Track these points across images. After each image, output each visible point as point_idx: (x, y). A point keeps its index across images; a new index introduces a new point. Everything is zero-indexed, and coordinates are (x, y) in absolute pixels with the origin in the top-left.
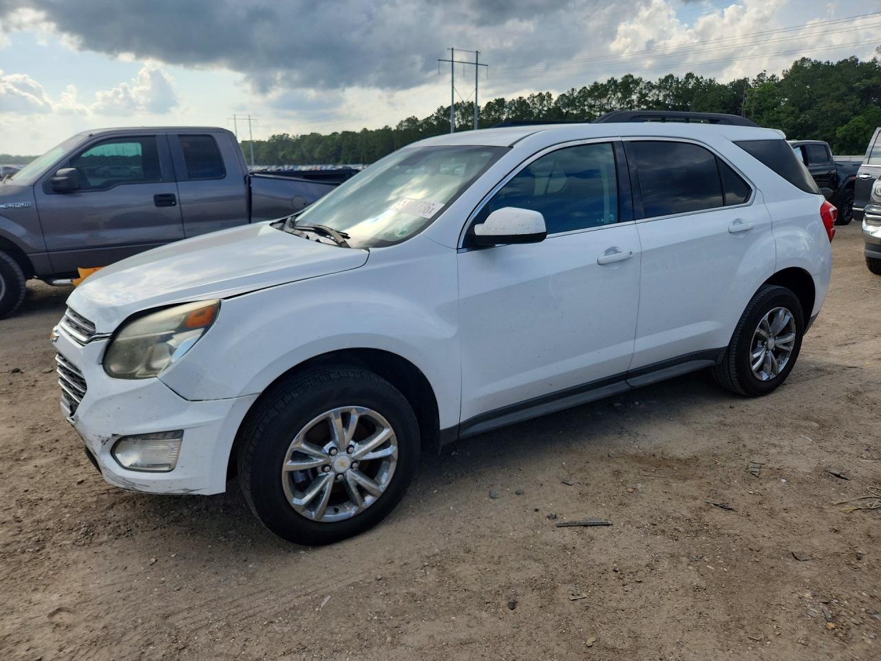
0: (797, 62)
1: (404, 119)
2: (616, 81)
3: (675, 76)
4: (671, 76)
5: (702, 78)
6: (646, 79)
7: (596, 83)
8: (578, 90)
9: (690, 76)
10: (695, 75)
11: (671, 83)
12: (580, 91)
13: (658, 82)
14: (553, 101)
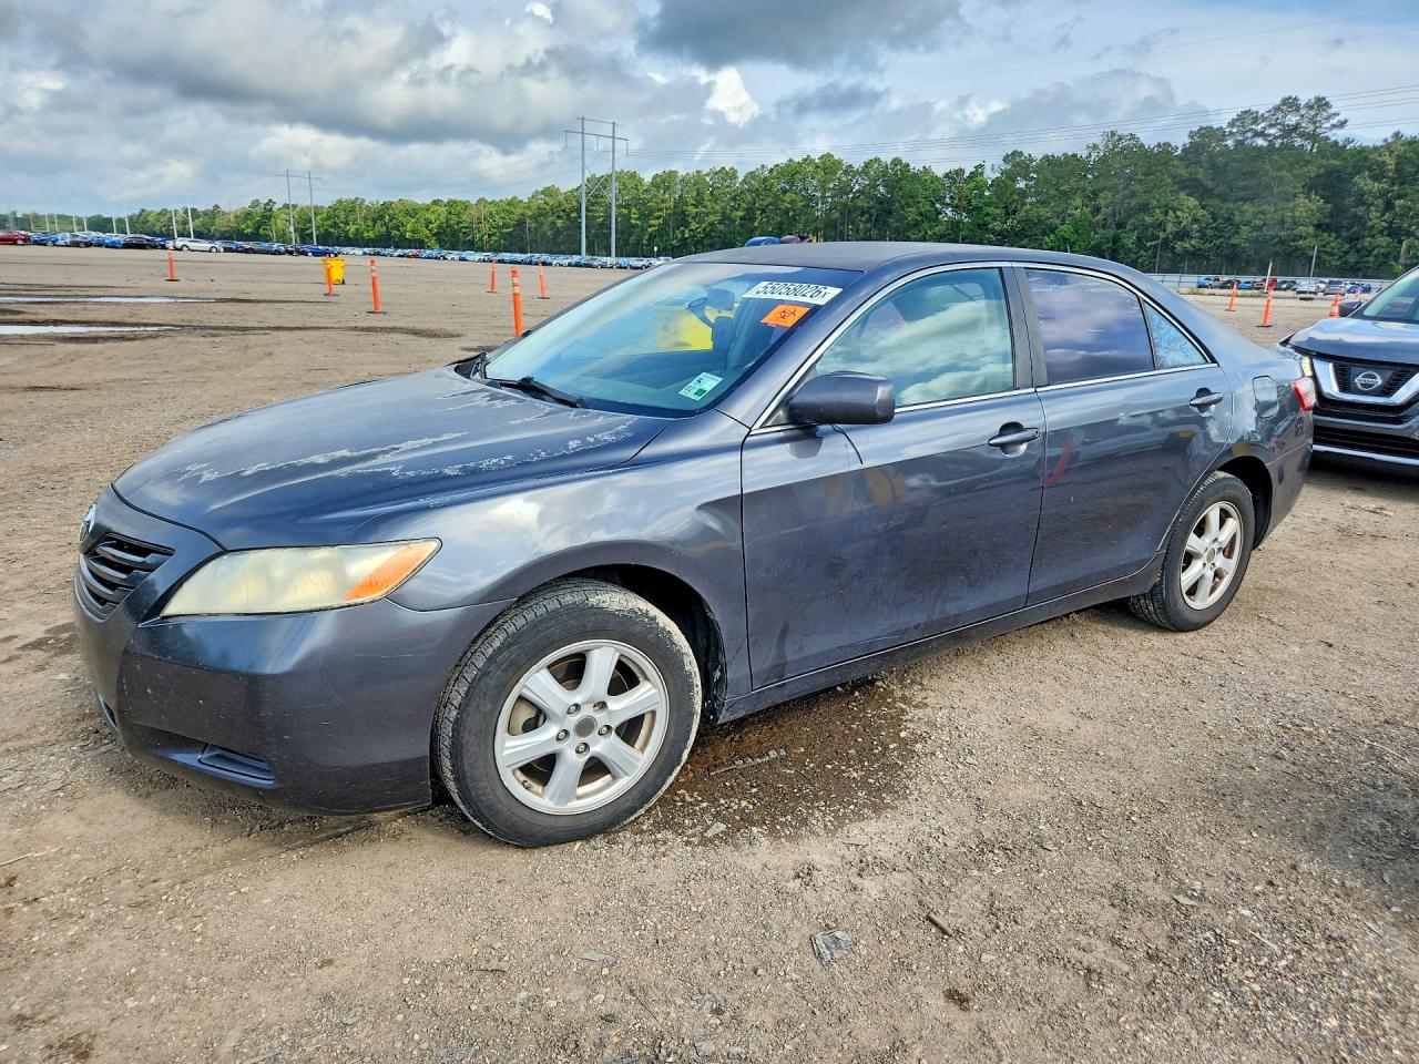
1: (541, 189)
2: (813, 160)
3: (883, 160)
4: (877, 160)
5: (913, 165)
6: (847, 161)
7: (791, 160)
8: (769, 168)
9: (896, 161)
10: (903, 161)
11: (876, 168)
12: (772, 169)
13: (861, 165)
14: (740, 180)
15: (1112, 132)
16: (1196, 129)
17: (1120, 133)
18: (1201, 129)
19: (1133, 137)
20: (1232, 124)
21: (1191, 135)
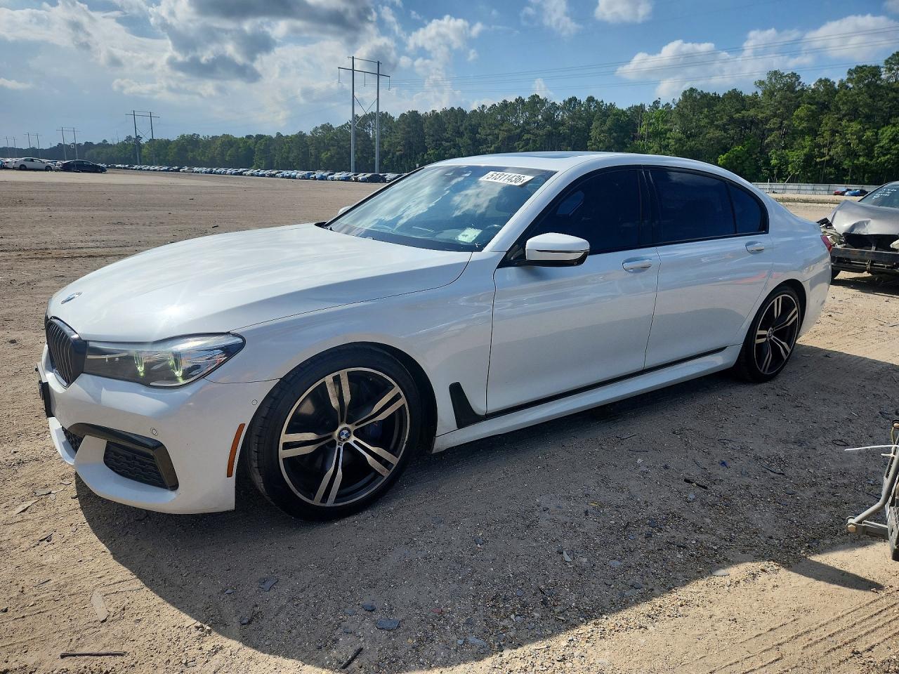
0: (685, 92)
2: (523, 101)
3: (578, 98)
4: (574, 99)
5: (602, 102)
6: (551, 99)
8: (488, 107)
9: (591, 99)
10: (595, 99)
11: (574, 105)
12: (490, 108)
13: (562, 103)
15: (776, 72)
16: (853, 68)
17: (782, 72)
18: (858, 67)
19: (794, 74)
20: (887, 62)
21: (849, 73)
